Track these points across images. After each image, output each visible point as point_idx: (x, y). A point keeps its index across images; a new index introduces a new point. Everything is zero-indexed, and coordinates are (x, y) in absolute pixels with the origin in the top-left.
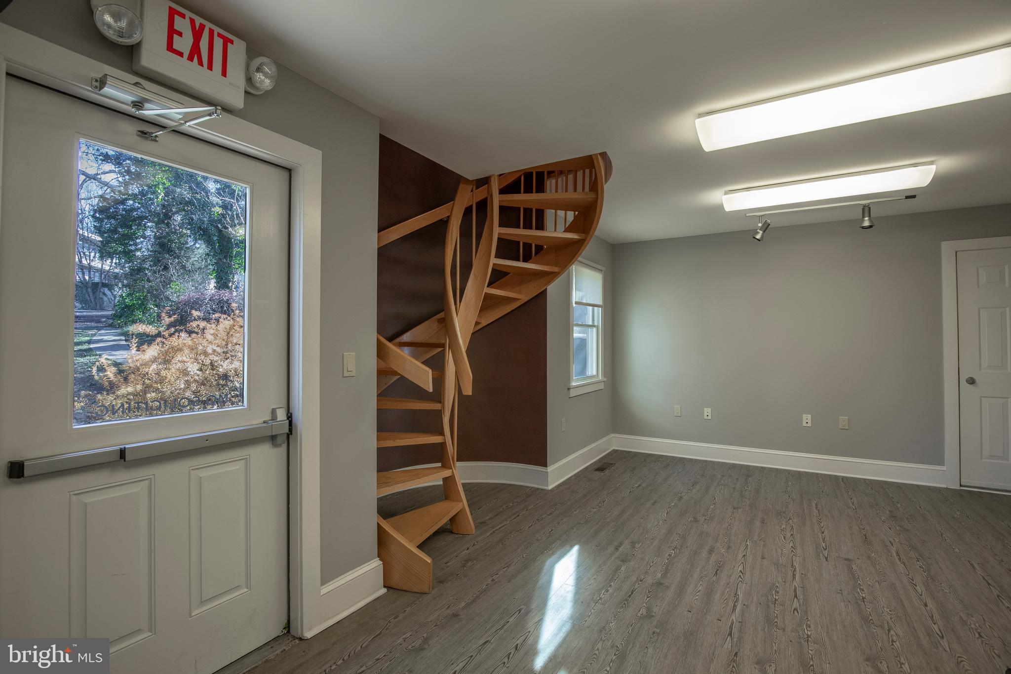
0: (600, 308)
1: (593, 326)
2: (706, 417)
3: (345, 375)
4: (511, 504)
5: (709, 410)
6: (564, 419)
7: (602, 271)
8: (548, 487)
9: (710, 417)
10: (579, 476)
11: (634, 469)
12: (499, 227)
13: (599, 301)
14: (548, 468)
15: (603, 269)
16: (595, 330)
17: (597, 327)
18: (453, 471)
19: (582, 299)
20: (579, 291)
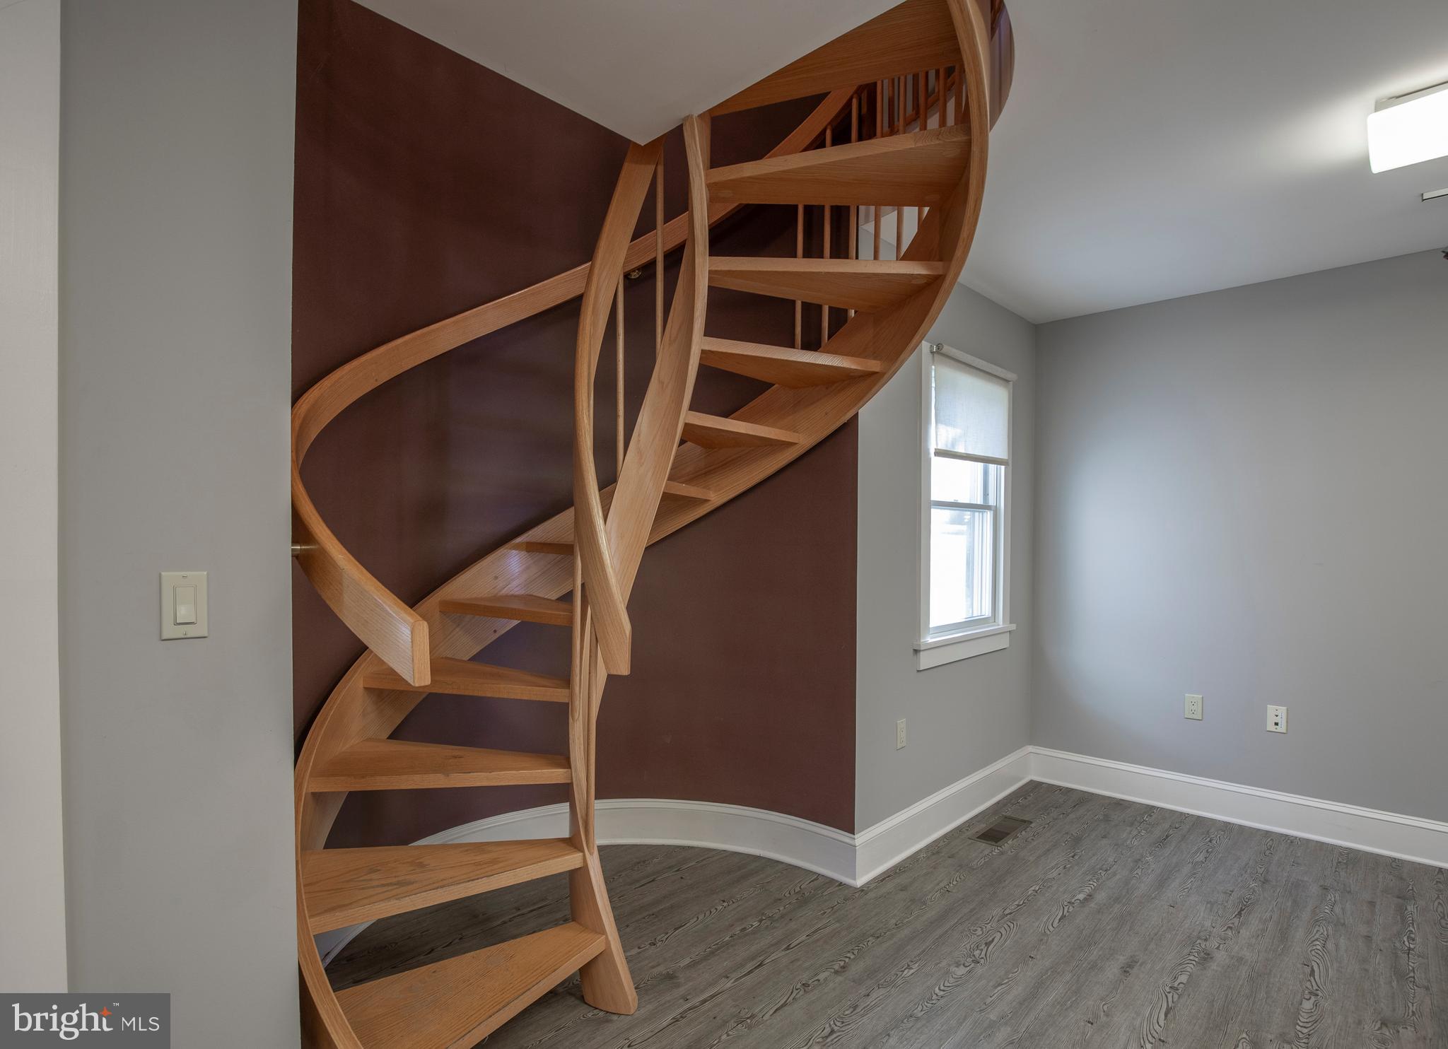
0: (1003, 467)
1: (984, 507)
2: (1271, 727)
3: (165, 636)
4: (756, 924)
5: (1282, 710)
6: (902, 723)
7: (1007, 381)
8: (855, 879)
9: (1282, 728)
10: (938, 853)
11: (1077, 841)
12: (709, 256)
13: (1001, 452)
14: (856, 836)
15: (1011, 376)
16: (989, 515)
17: (996, 511)
18: (584, 856)
19: (953, 445)
20: (945, 424)
